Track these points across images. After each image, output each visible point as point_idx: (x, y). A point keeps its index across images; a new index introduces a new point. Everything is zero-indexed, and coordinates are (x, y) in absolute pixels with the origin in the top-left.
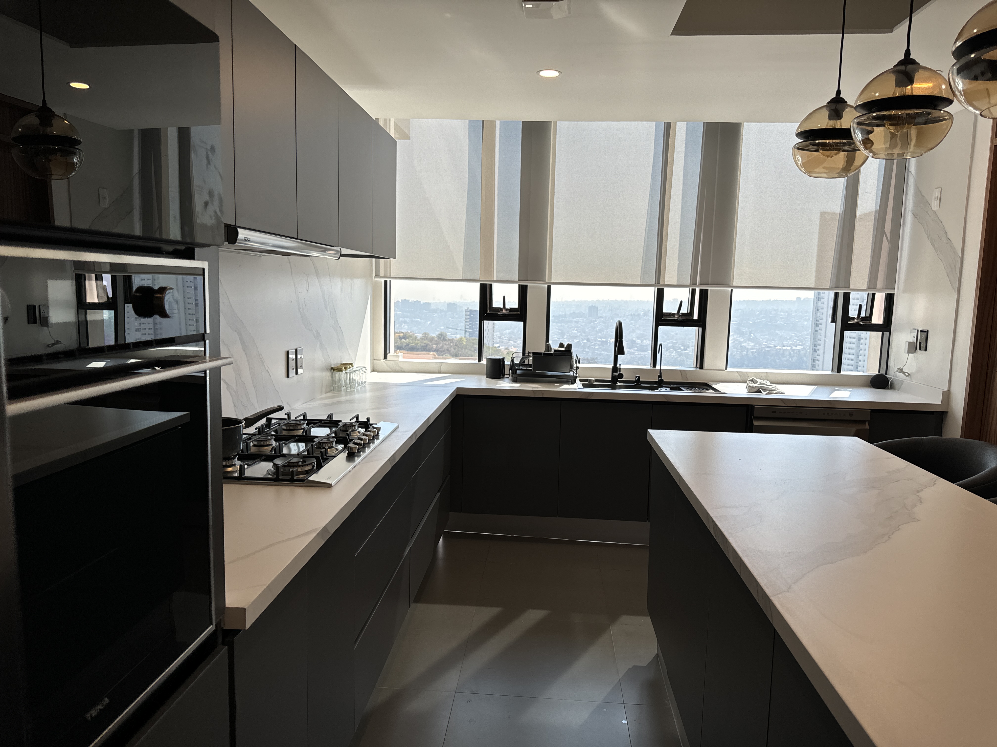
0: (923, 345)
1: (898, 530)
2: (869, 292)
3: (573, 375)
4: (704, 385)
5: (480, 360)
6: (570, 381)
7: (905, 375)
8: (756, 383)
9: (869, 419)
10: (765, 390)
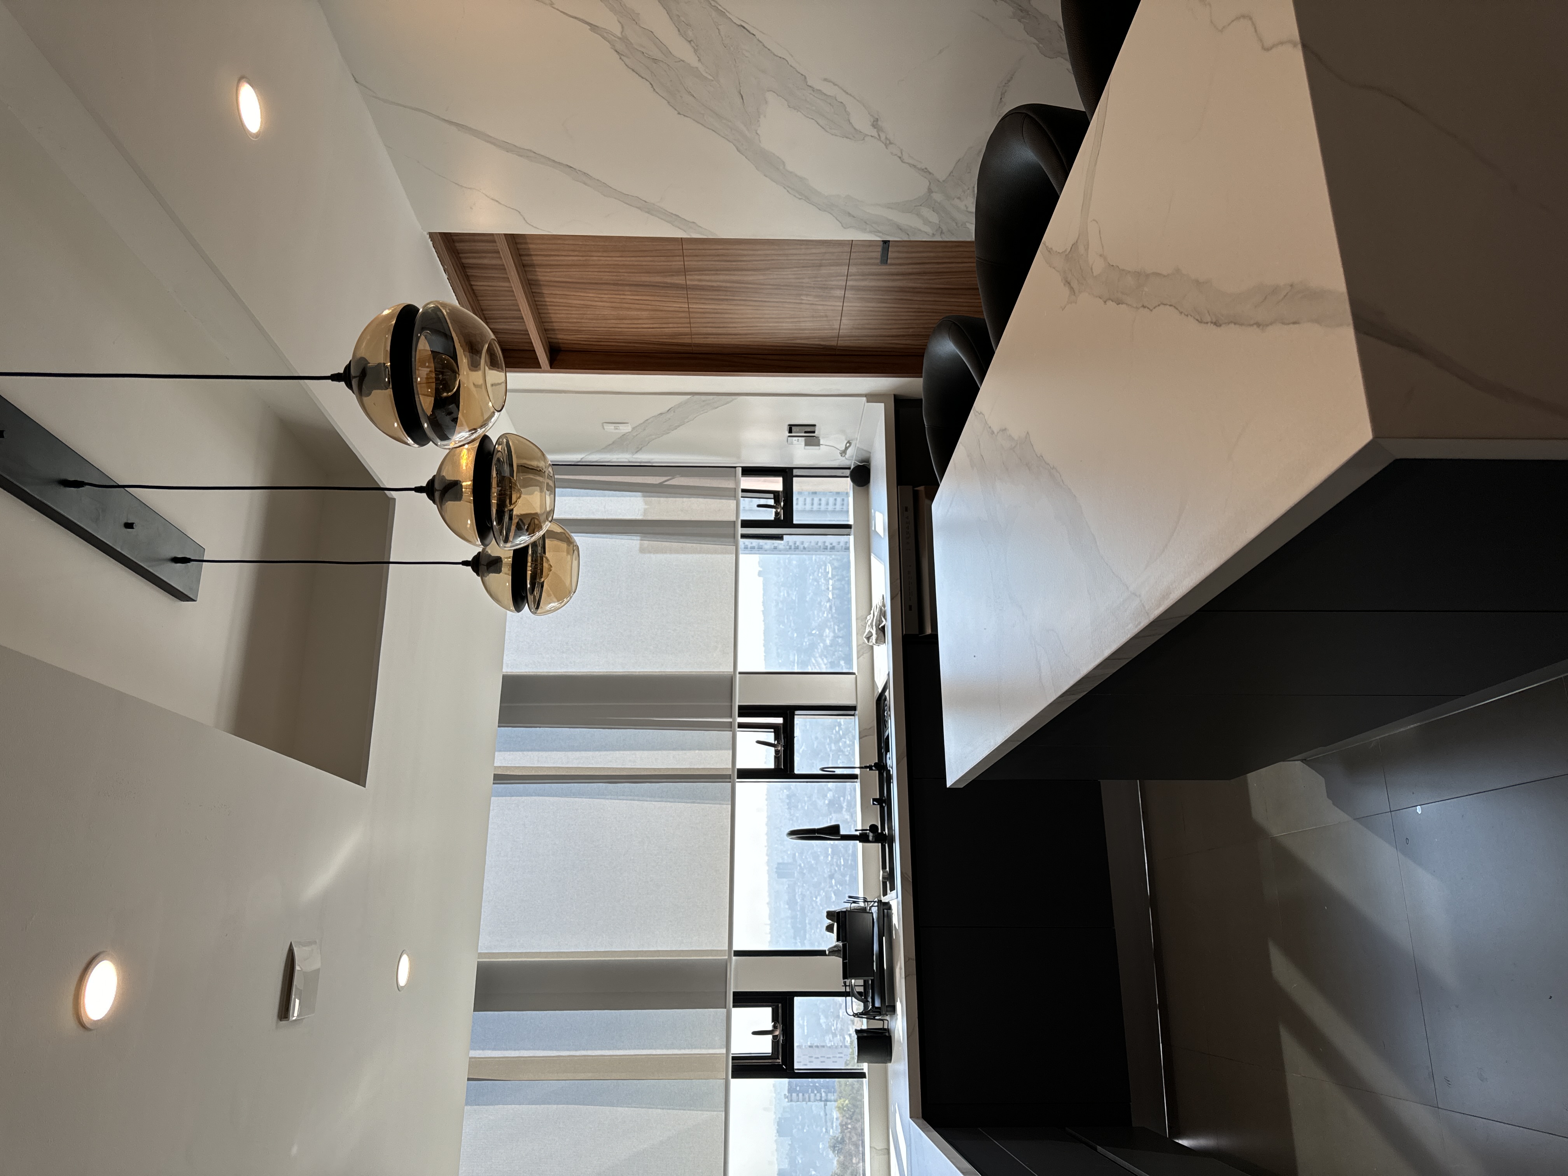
0: (809, 429)
1: (1042, 457)
2: (740, 496)
3: (877, 908)
4: (880, 704)
5: (862, 1075)
6: (887, 912)
7: (849, 446)
8: (871, 632)
9: (911, 487)
10: (880, 621)
